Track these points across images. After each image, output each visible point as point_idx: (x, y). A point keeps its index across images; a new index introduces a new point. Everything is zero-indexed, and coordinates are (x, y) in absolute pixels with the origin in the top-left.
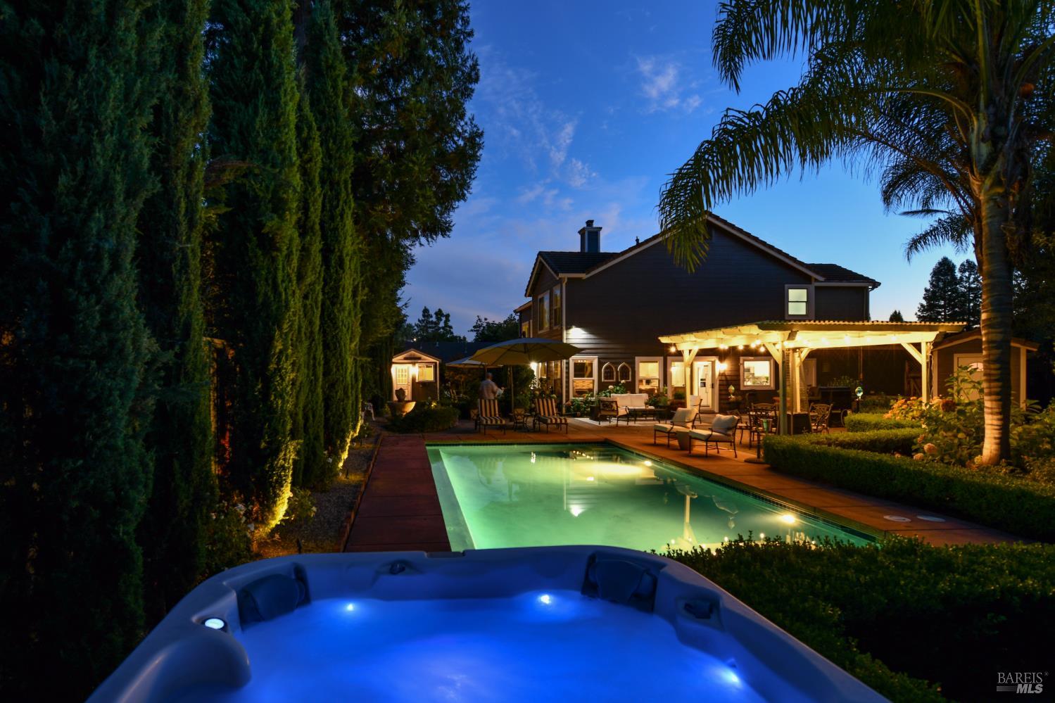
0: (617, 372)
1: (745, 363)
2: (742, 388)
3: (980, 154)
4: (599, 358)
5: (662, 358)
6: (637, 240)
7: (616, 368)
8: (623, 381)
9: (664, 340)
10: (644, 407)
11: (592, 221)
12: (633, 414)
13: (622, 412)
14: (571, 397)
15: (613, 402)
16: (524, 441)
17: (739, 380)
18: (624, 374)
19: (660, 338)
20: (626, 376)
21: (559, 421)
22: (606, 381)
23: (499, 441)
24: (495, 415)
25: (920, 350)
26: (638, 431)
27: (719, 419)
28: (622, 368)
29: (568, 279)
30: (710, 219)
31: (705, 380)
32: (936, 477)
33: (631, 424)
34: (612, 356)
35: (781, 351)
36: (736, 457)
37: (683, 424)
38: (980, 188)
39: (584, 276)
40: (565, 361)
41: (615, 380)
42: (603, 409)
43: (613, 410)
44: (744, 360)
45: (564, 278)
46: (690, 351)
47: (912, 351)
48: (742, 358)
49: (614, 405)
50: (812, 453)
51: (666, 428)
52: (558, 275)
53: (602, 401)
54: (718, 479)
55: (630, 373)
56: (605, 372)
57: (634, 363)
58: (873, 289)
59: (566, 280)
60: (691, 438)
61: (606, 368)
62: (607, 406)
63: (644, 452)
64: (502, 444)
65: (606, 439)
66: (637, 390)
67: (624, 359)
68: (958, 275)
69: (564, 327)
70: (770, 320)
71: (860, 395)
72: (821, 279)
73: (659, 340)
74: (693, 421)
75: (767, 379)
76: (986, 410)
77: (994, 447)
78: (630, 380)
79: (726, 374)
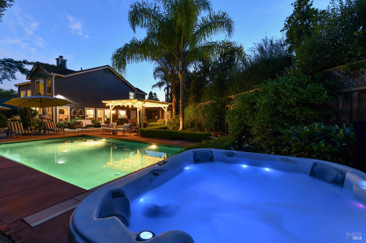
0: (78, 112)
1: (119, 111)
2: (118, 118)
3: (180, 69)
4: (70, 107)
5: (95, 108)
6: (81, 68)
7: (78, 111)
8: (81, 116)
9: (104, 102)
10: (91, 124)
11: (62, 57)
12: (88, 126)
13: (84, 126)
14: (58, 121)
15: (81, 122)
16: (45, 138)
17: (118, 116)
18: (81, 113)
19: (102, 101)
20: (81, 114)
21: (58, 130)
22: (73, 115)
23: (30, 140)
24: (21, 129)
25: (165, 109)
26: (93, 131)
27: (125, 125)
28: (80, 111)
29: (56, 76)
30: (109, 68)
31: (106, 116)
32: (180, 133)
33: (87, 129)
34: (76, 107)
35: (142, 107)
36: (130, 135)
37: (113, 127)
38: (180, 76)
39: (63, 76)
40: (54, 107)
41: (77, 115)
42: (76, 125)
43: (81, 125)
44: (119, 110)
45: (54, 75)
46: (112, 106)
47: (164, 108)
48: (118, 110)
49: (81, 123)
50: (154, 131)
51: (108, 129)
52: (50, 73)
53: (76, 122)
54: (132, 141)
55: (83, 113)
56: (73, 112)
57: (85, 110)
58: (146, 95)
59: (55, 76)
60: (117, 131)
61: (73, 111)
62: (78, 124)
63: (102, 137)
64: (32, 141)
65: (83, 135)
66: (86, 119)
67: (81, 108)
68: (153, 95)
69: (54, 94)
70: (141, 98)
71: (157, 118)
72: (137, 91)
73: (102, 102)
74: (116, 126)
75: (125, 116)
76: (180, 120)
77: (182, 127)
78: (83, 115)
79: (114, 114)
